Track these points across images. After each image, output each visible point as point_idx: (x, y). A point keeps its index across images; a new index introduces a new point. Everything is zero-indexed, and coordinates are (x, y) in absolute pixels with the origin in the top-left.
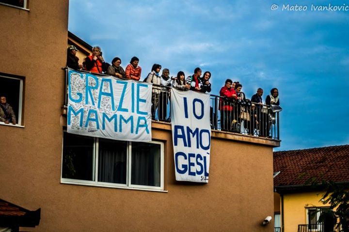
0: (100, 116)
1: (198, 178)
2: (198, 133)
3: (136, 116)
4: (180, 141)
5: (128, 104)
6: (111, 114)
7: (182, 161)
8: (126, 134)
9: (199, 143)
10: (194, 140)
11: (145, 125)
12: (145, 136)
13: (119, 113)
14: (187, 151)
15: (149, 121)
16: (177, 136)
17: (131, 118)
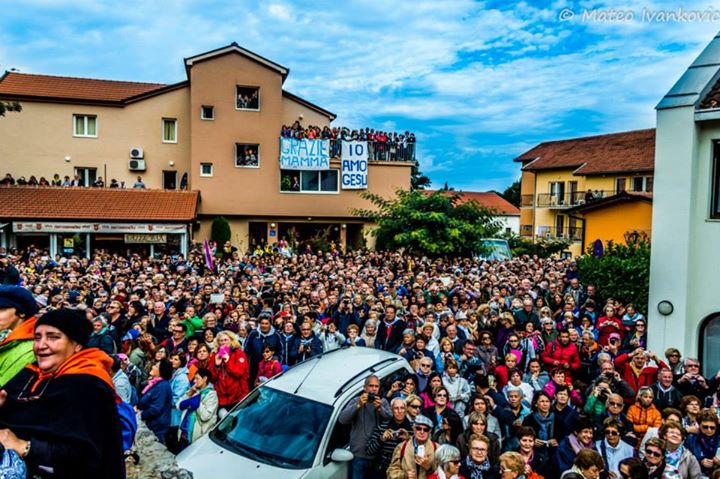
0: (299, 159)
1: (357, 187)
2: (358, 163)
3: (320, 157)
4: (346, 168)
5: (315, 152)
6: (305, 157)
7: (346, 178)
8: (314, 167)
9: (359, 168)
10: (355, 167)
11: (326, 161)
12: (326, 167)
13: (310, 157)
14: (350, 173)
15: (328, 159)
16: (344, 166)
17: (317, 159)
